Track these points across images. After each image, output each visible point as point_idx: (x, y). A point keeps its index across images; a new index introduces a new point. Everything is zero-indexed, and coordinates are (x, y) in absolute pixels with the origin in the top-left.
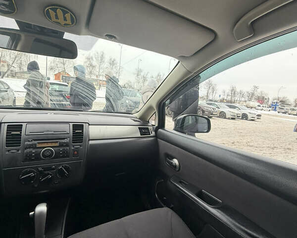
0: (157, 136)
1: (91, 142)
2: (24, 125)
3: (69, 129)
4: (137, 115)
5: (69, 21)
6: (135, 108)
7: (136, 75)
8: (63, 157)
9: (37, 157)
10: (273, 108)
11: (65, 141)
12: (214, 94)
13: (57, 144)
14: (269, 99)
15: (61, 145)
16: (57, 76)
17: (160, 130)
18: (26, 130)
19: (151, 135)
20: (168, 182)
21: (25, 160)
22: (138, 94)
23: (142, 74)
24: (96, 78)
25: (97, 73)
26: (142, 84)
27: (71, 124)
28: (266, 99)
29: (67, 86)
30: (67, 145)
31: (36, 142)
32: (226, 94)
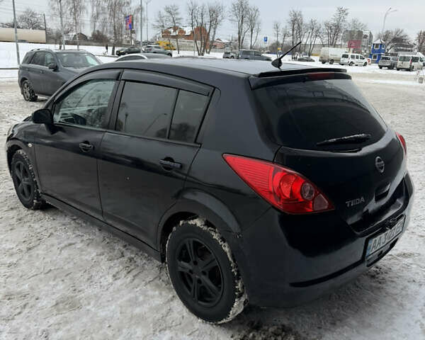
10: (375, 57)
12: (254, 35)
14: (371, 36)
28: (366, 37)
32: (281, 33)
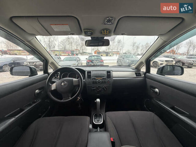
0: (145, 77)
1: (114, 78)
2: (91, 71)
3: (105, 73)
4: (134, 67)
5: (108, 33)
6: (132, 64)
7: (132, 46)
8: (104, 83)
9: (96, 83)
11: (104, 77)
13: (102, 79)
15: (103, 79)
16: (95, 52)
17: (147, 74)
18: (92, 73)
19: (142, 76)
20: (152, 100)
21: (93, 83)
22: (134, 56)
23: (136, 45)
24: (111, 51)
25: (112, 48)
26: (136, 51)
27: (106, 71)
29: (99, 56)
30: (105, 79)
31: (95, 77)
